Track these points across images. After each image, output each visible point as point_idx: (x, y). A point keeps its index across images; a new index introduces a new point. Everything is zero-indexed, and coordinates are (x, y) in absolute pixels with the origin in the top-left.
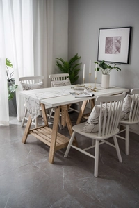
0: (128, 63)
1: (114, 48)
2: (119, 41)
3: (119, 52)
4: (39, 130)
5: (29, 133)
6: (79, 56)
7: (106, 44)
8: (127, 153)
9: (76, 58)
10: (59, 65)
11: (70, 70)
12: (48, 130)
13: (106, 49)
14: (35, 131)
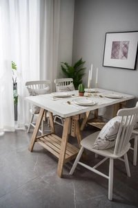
0: (135, 69)
1: (121, 53)
2: (126, 46)
3: (126, 57)
4: (45, 137)
5: (35, 141)
6: (83, 60)
7: (113, 49)
8: (135, 163)
9: (80, 63)
10: (63, 69)
11: (74, 74)
12: (55, 138)
13: (112, 54)
14: (42, 139)
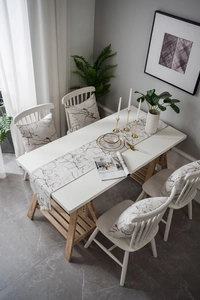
0: (195, 93)
1: (175, 60)
2: (186, 50)
3: (184, 70)
5: (36, 207)
7: (163, 48)
13: (161, 56)
